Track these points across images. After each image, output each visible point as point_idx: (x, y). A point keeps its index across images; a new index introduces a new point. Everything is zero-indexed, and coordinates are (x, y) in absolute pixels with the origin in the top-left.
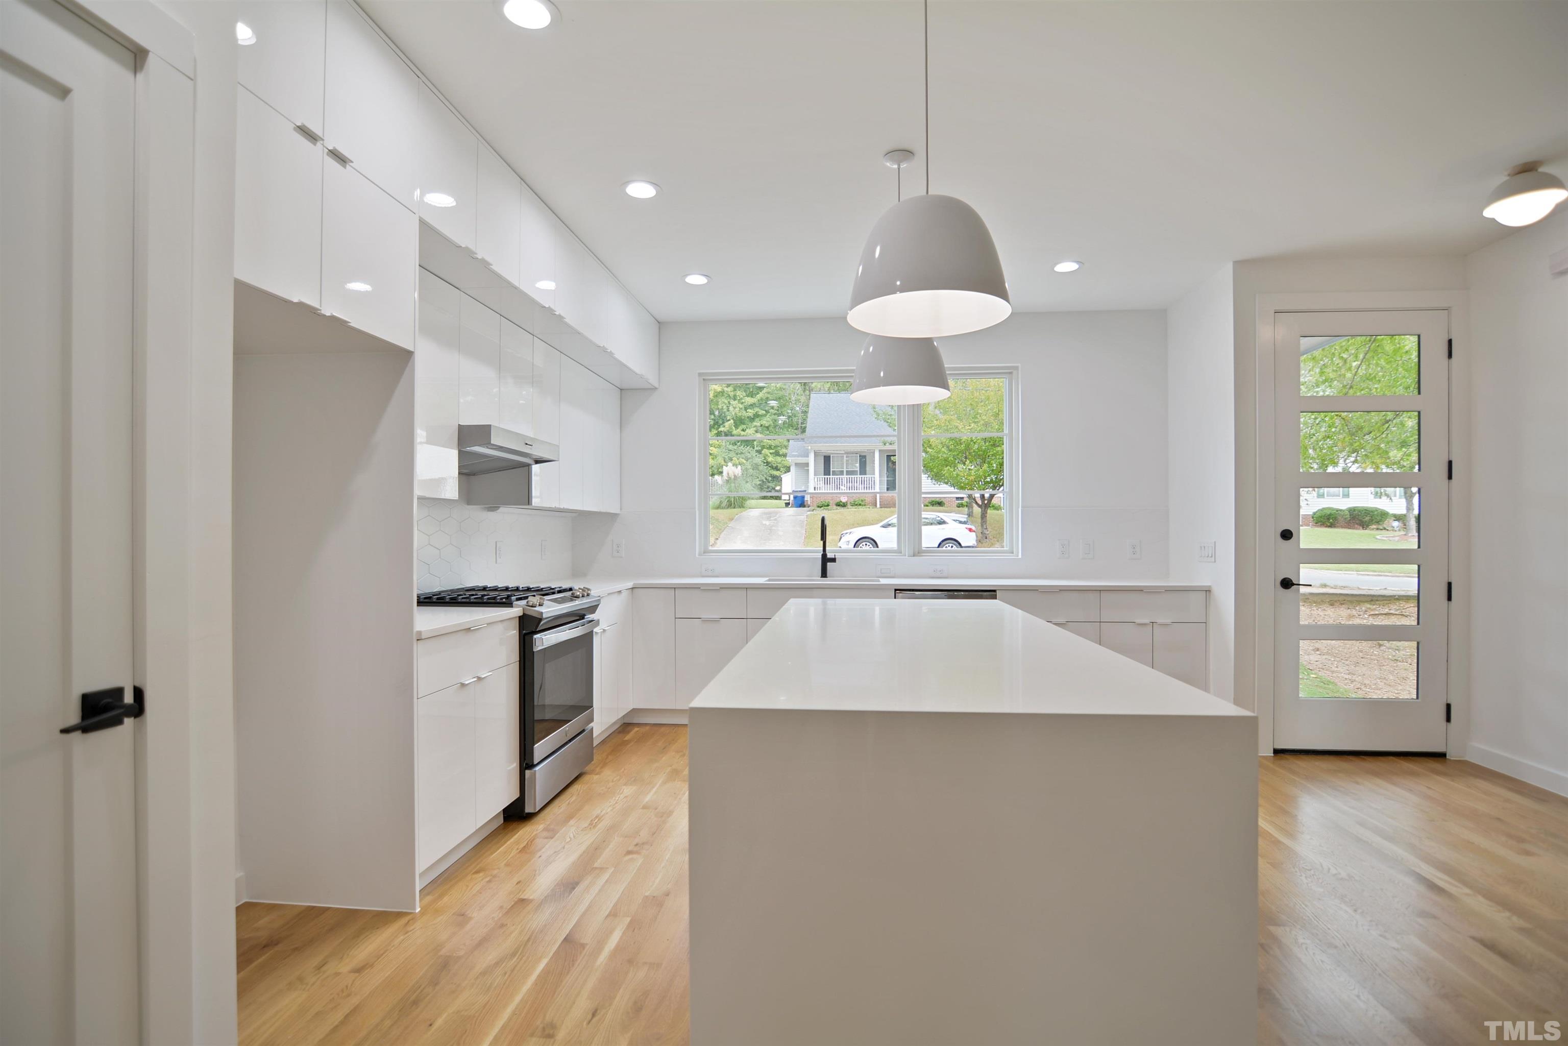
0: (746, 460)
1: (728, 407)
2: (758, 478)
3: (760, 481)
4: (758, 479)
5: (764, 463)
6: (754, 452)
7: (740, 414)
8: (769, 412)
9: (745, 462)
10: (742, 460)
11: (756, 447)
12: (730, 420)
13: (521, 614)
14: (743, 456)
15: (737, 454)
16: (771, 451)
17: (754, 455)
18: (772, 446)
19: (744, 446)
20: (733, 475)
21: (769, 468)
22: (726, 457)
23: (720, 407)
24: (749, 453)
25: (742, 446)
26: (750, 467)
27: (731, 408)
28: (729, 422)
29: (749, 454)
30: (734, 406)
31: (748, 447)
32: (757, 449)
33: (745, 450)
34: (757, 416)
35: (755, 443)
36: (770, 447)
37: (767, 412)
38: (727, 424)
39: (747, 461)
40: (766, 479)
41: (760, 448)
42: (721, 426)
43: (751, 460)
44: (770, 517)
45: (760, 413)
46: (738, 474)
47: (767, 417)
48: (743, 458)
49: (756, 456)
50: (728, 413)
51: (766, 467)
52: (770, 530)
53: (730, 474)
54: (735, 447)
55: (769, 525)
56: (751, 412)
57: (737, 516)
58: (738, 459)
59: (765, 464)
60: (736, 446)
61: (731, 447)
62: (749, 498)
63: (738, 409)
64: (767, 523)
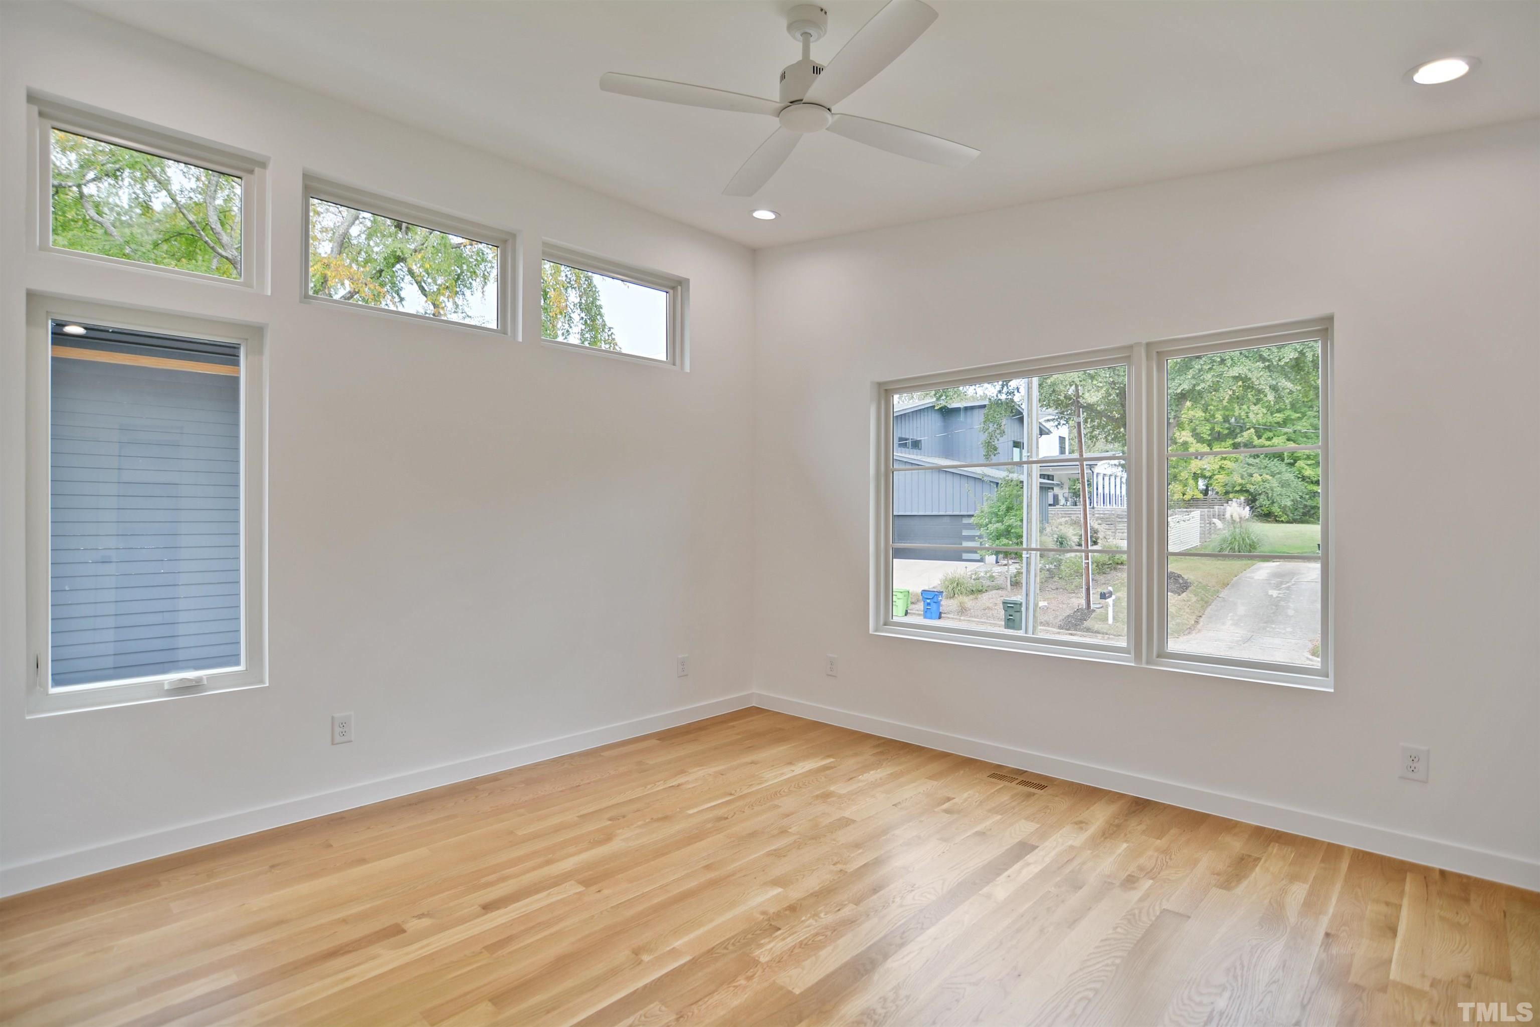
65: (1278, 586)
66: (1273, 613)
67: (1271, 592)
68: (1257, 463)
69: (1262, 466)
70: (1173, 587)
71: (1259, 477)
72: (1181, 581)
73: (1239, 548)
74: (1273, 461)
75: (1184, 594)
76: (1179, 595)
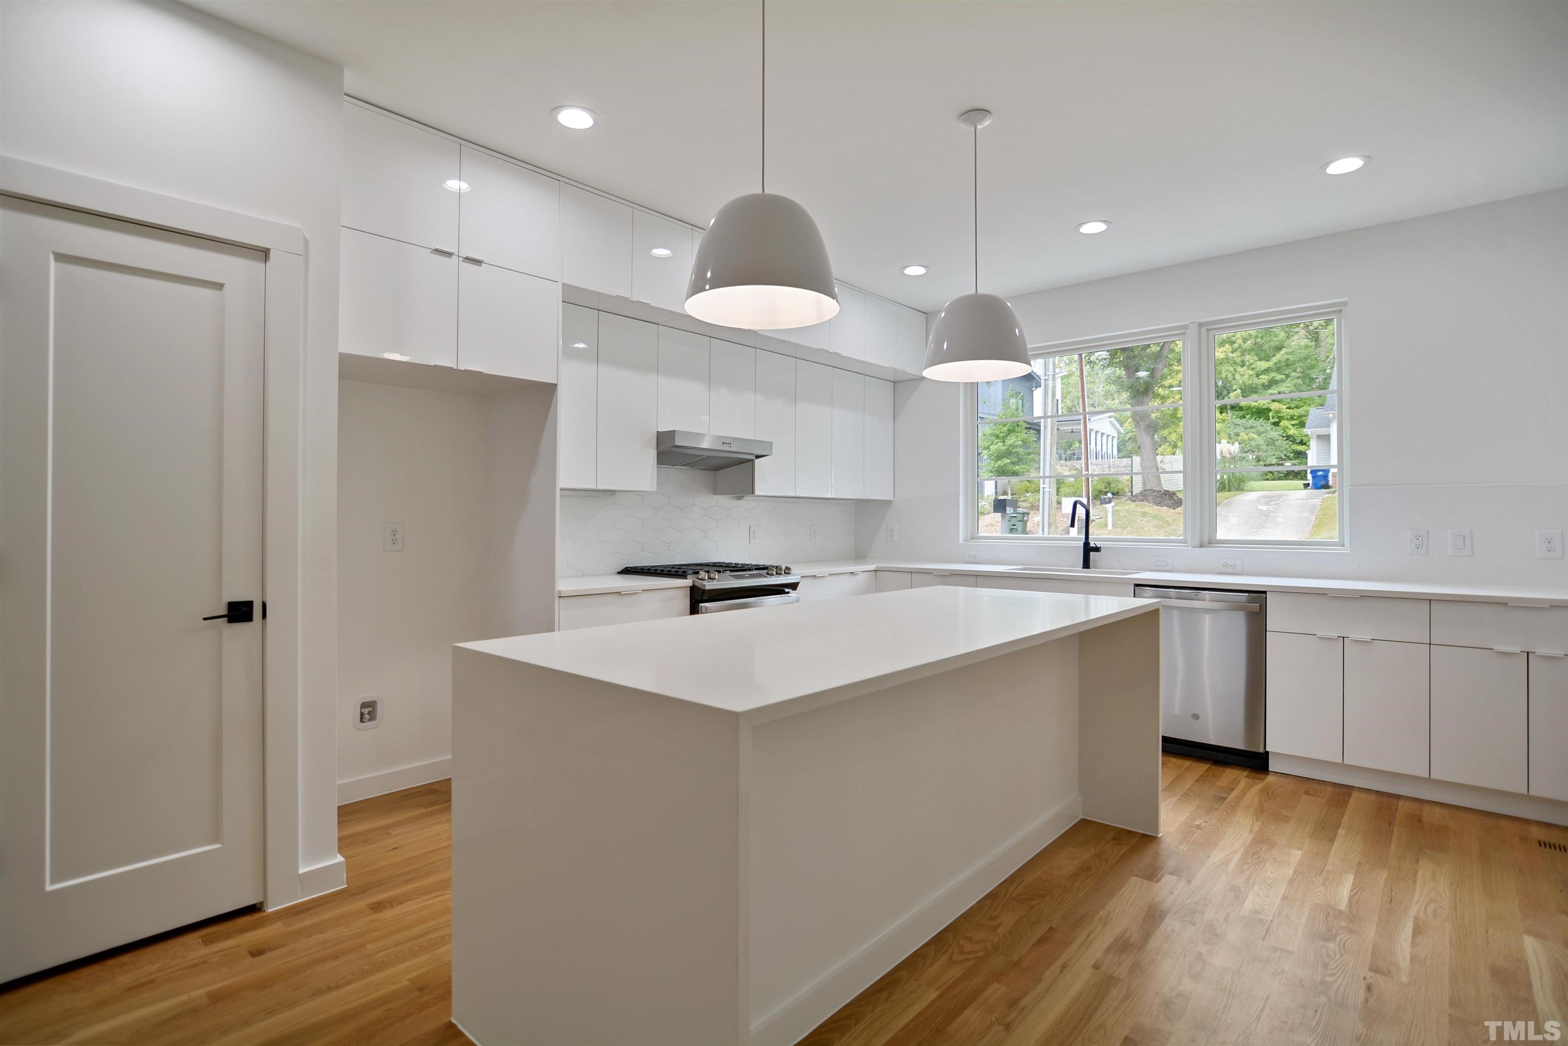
0: (1257, 435)
1: (1233, 375)
2: (1274, 455)
3: (1277, 458)
4: (1274, 457)
5: (1283, 437)
6: (1270, 425)
7: (1250, 382)
8: (1290, 376)
9: (1255, 436)
10: (1252, 435)
11: (1271, 418)
12: (1236, 390)
14: (1254, 430)
15: (1246, 428)
16: (1293, 422)
17: (1269, 429)
18: (1294, 416)
19: (1256, 419)
20: (1228, 453)
21: (1290, 443)
22: (1231, 433)
23: (1223, 376)
24: (1262, 426)
25: (1253, 419)
26: (1263, 442)
27: (1237, 376)
28: (1236, 392)
29: (1261, 428)
30: (1241, 373)
31: (1261, 420)
32: (1273, 420)
33: (1256, 422)
34: (1272, 383)
35: (1271, 414)
36: (1292, 418)
37: (1287, 376)
38: (1232, 395)
39: (1259, 436)
40: (1286, 456)
41: (1277, 420)
42: (1226, 398)
43: (1265, 434)
44: (1271, 501)
45: (1277, 379)
46: (1234, 452)
47: (1287, 382)
48: (1253, 433)
49: (1272, 429)
50: (1234, 381)
51: (1285, 442)
52: (1266, 516)
53: (1223, 452)
54: (1244, 421)
55: (1267, 510)
56: (1264, 379)
57: (1226, 501)
58: (1247, 434)
59: (1285, 439)
60: (1245, 419)
61: (1238, 421)
62: (1249, 480)
63: (1247, 376)
64: (1265, 508)
65: (1267, 503)
66: (1264, 521)
67: (1260, 508)
68: (1243, 423)
69: (1249, 426)
70: (1169, 502)
71: (1245, 435)
72: (1176, 498)
73: (1229, 483)
74: (1258, 420)
75: (1179, 508)
76: (1175, 509)
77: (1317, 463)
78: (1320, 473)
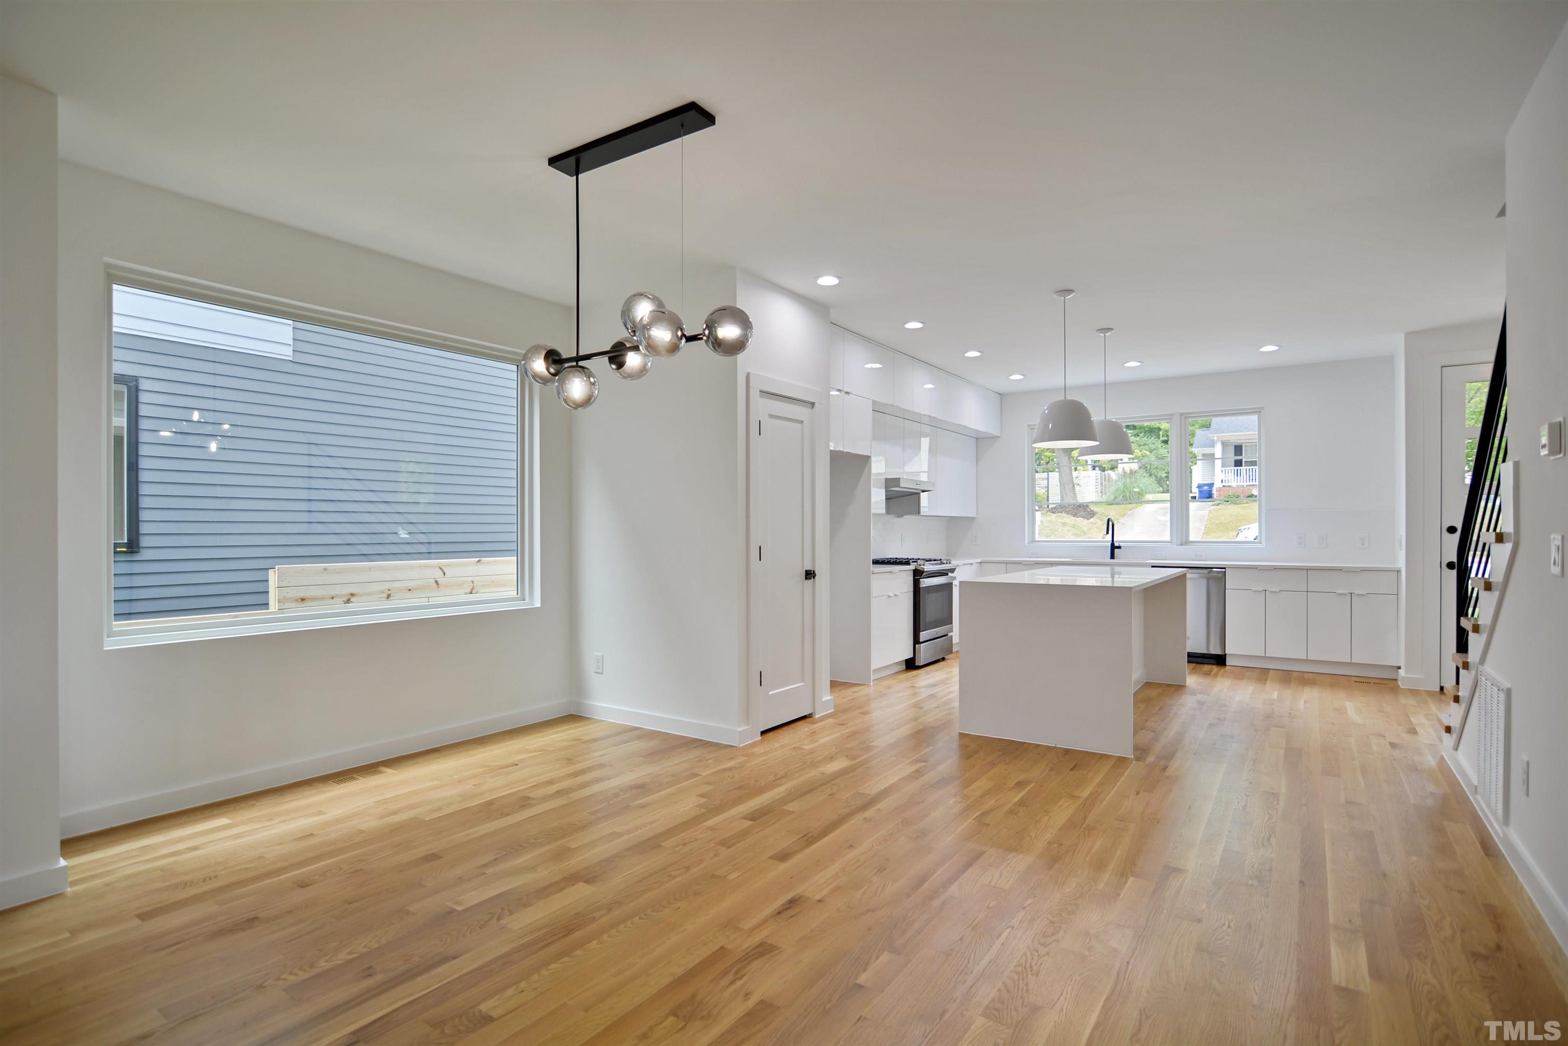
0: (1149, 452)
2: (1164, 470)
4: (1163, 472)
6: (1160, 442)
9: (1148, 453)
10: (1145, 452)
11: (1161, 437)
13: (914, 569)
14: (1146, 447)
15: (1139, 446)
17: (1160, 446)
19: (1148, 437)
20: (1128, 469)
24: (1154, 443)
25: (1146, 437)
26: (1154, 459)
29: (1153, 445)
31: (1152, 438)
32: (1163, 439)
33: (1148, 440)
35: (1161, 433)
39: (1151, 452)
41: (1166, 438)
43: (1156, 451)
46: (1134, 469)
48: (1146, 450)
49: (1162, 446)
53: (1125, 469)
54: (1138, 439)
57: (1130, 512)
58: (1141, 451)
60: (1138, 437)
62: (1147, 493)
77: (1203, 481)
78: (1206, 488)
